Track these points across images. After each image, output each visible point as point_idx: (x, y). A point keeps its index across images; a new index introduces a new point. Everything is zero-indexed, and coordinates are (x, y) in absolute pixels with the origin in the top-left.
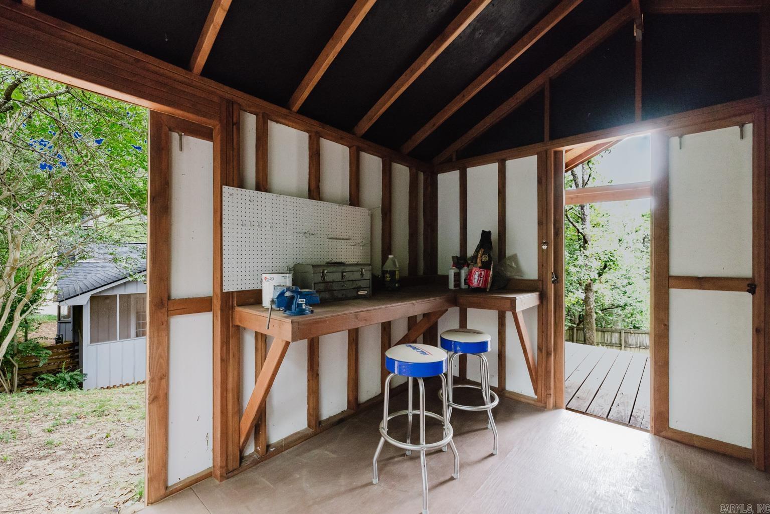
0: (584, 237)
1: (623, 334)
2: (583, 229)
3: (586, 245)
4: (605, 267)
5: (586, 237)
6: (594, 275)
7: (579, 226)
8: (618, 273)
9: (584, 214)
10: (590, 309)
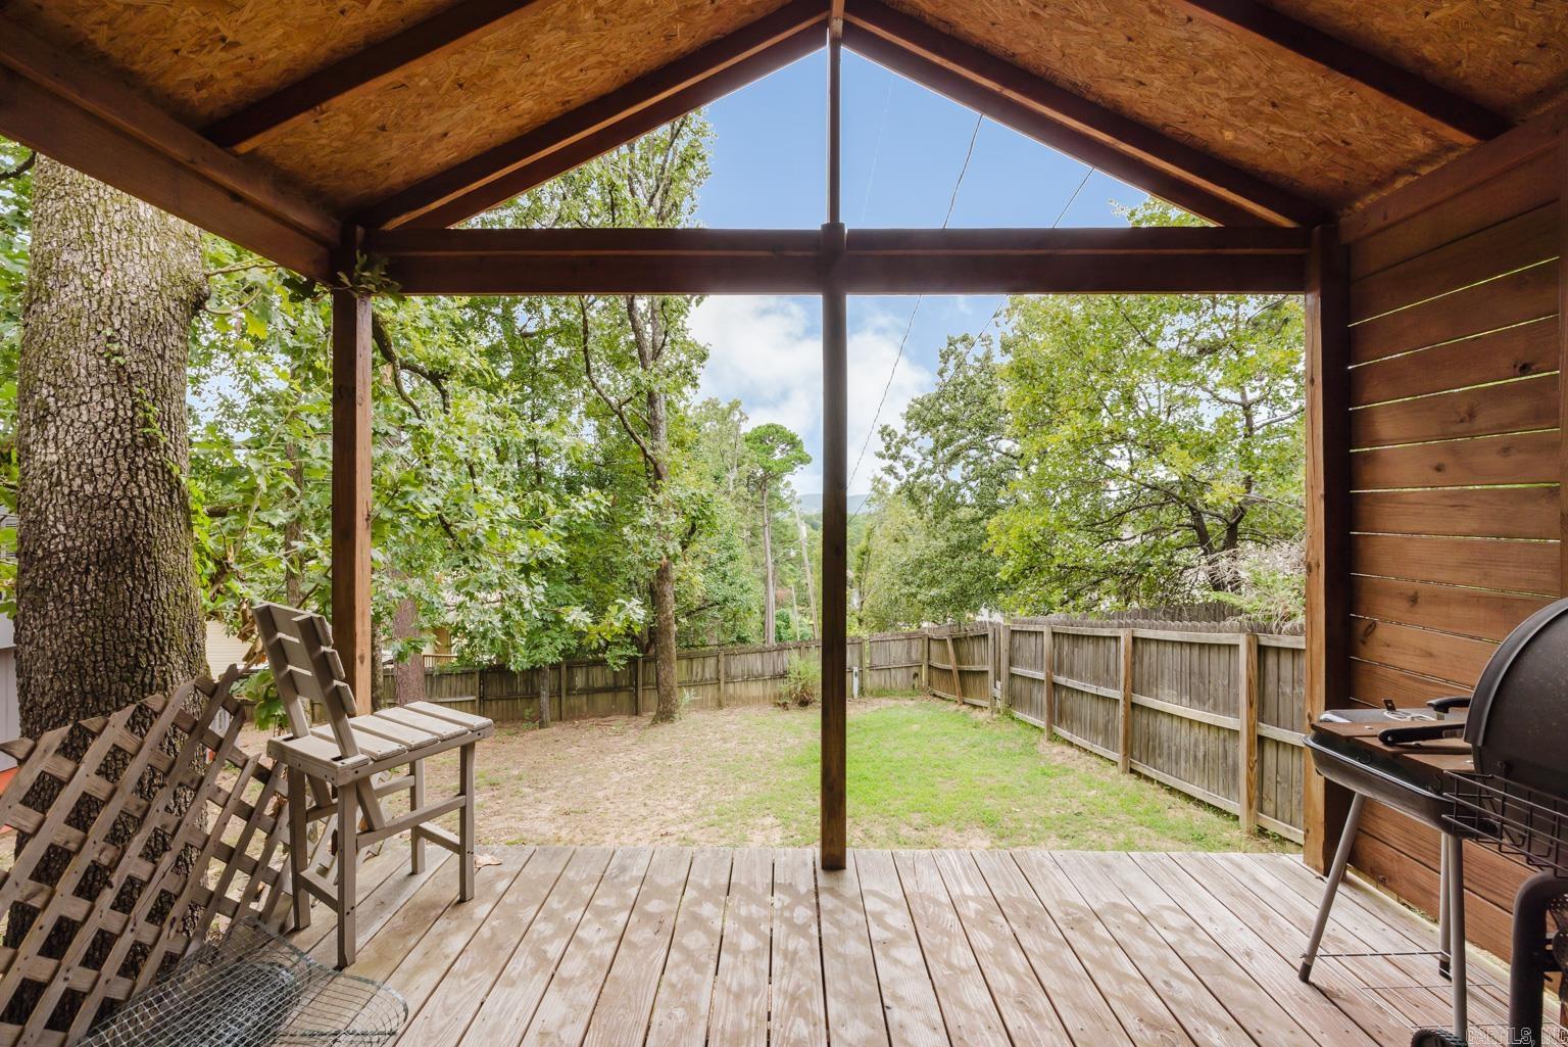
0: (655, 465)
1: (722, 659)
2: (653, 449)
3: (658, 482)
4: (693, 529)
5: (659, 467)
6: (674, 547)
7: (646, 442)
8: (716, 539)
9: (655, 418)
10: (667, 619)
